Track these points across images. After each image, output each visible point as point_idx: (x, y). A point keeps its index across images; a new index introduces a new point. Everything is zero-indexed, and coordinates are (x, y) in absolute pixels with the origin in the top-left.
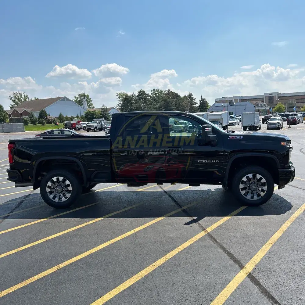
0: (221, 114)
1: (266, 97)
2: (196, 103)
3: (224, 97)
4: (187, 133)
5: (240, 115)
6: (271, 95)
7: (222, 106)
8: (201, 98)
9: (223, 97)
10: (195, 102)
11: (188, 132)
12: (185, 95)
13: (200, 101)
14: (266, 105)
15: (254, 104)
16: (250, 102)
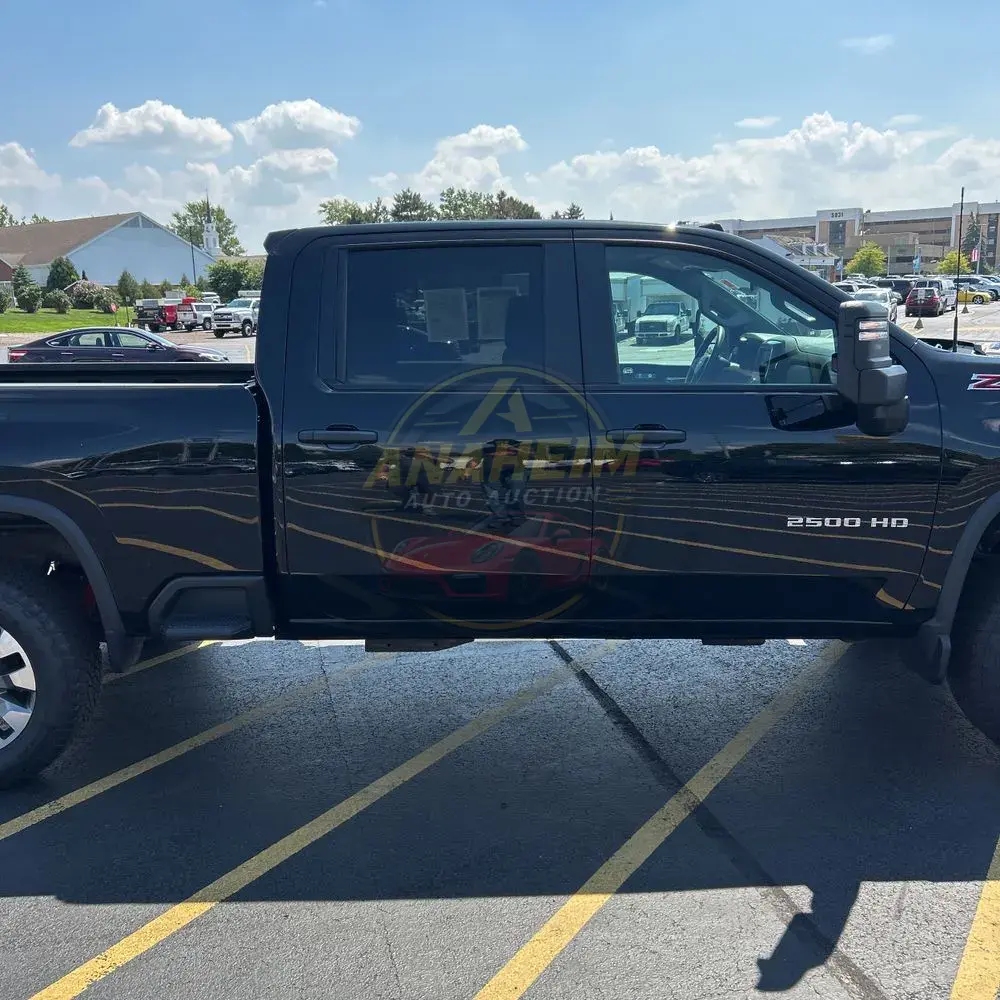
1: (821, 223)
6: (838, 219)
12: (557, 213)
14: (825, 249)
15: (787, 248)
16: (774, 239)
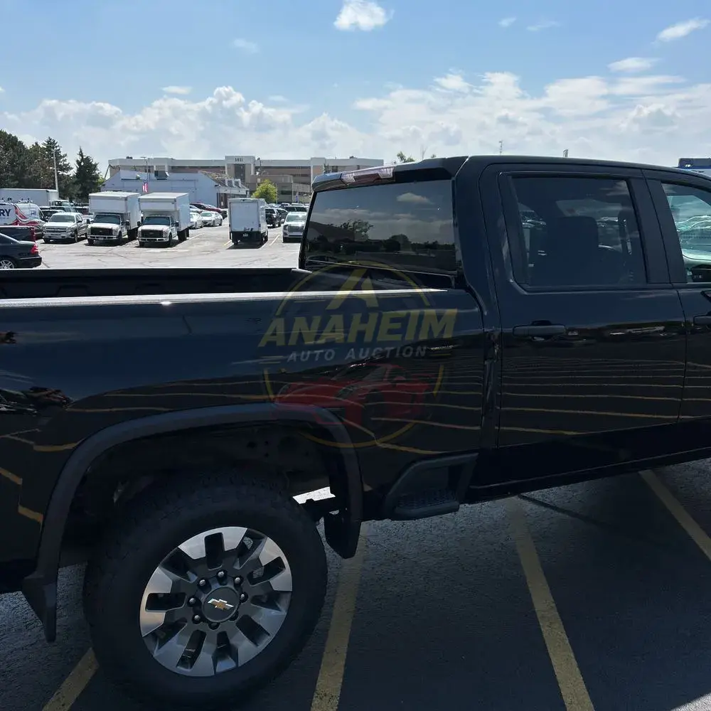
0: (175, 200)
1: (228, 165)
2: (67, 168)
3: (131, 158)
4: (86, 245)
5: (195, 205)
6: (240, 163)
7: (138, 179)
8: (81, 155)
9: (128, 158)
10: (64, 165)
11: (86, 242)
12: (36, 144)
13: (79, 163)
14: (240, 184)
15: (215, 180)
16: (206, 174)
